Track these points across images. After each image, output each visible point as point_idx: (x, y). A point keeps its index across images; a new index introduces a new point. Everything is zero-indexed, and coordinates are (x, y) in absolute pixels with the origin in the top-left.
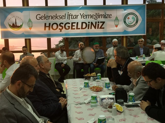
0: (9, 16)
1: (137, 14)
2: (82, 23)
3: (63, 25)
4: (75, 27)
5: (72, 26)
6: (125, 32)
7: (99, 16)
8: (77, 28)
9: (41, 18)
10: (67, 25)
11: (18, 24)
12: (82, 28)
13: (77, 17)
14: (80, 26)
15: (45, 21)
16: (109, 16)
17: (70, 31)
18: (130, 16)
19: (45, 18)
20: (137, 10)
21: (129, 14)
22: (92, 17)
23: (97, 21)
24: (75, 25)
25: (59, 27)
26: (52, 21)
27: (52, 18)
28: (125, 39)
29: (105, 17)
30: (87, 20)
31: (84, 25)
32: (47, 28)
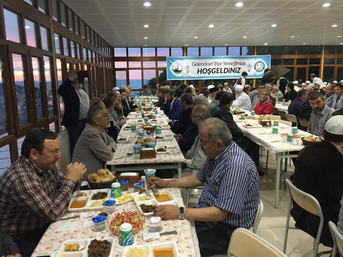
0: (173, 63)
1: (264, 62)
2: (225, 68)
3: (211, 70)
4: (220, 72)
5: (217, 71)
6: (255, 75)
7: (237, 63)
8: (221, 73)
9: (195, 65)
10: (214, 70)
11: (179, 69)
12: (224, 72)
13: (221, 64)
14: (223, 71)
15: (198, 67)
16: (244, 64)
17: (216, 75)
18: (259, 64)
19: (199, 65)
20: (264, 60)
21: (259, 62)
22: (231, 64)
23: (235, 67)
24: (220, 70)
25: (208, 72)
26: (203, 67)
27: (203, 65)
28: (254, 81)
29: (241, 64)
30: (228, 67)
31: (226, 70)
32: (199, 72)
